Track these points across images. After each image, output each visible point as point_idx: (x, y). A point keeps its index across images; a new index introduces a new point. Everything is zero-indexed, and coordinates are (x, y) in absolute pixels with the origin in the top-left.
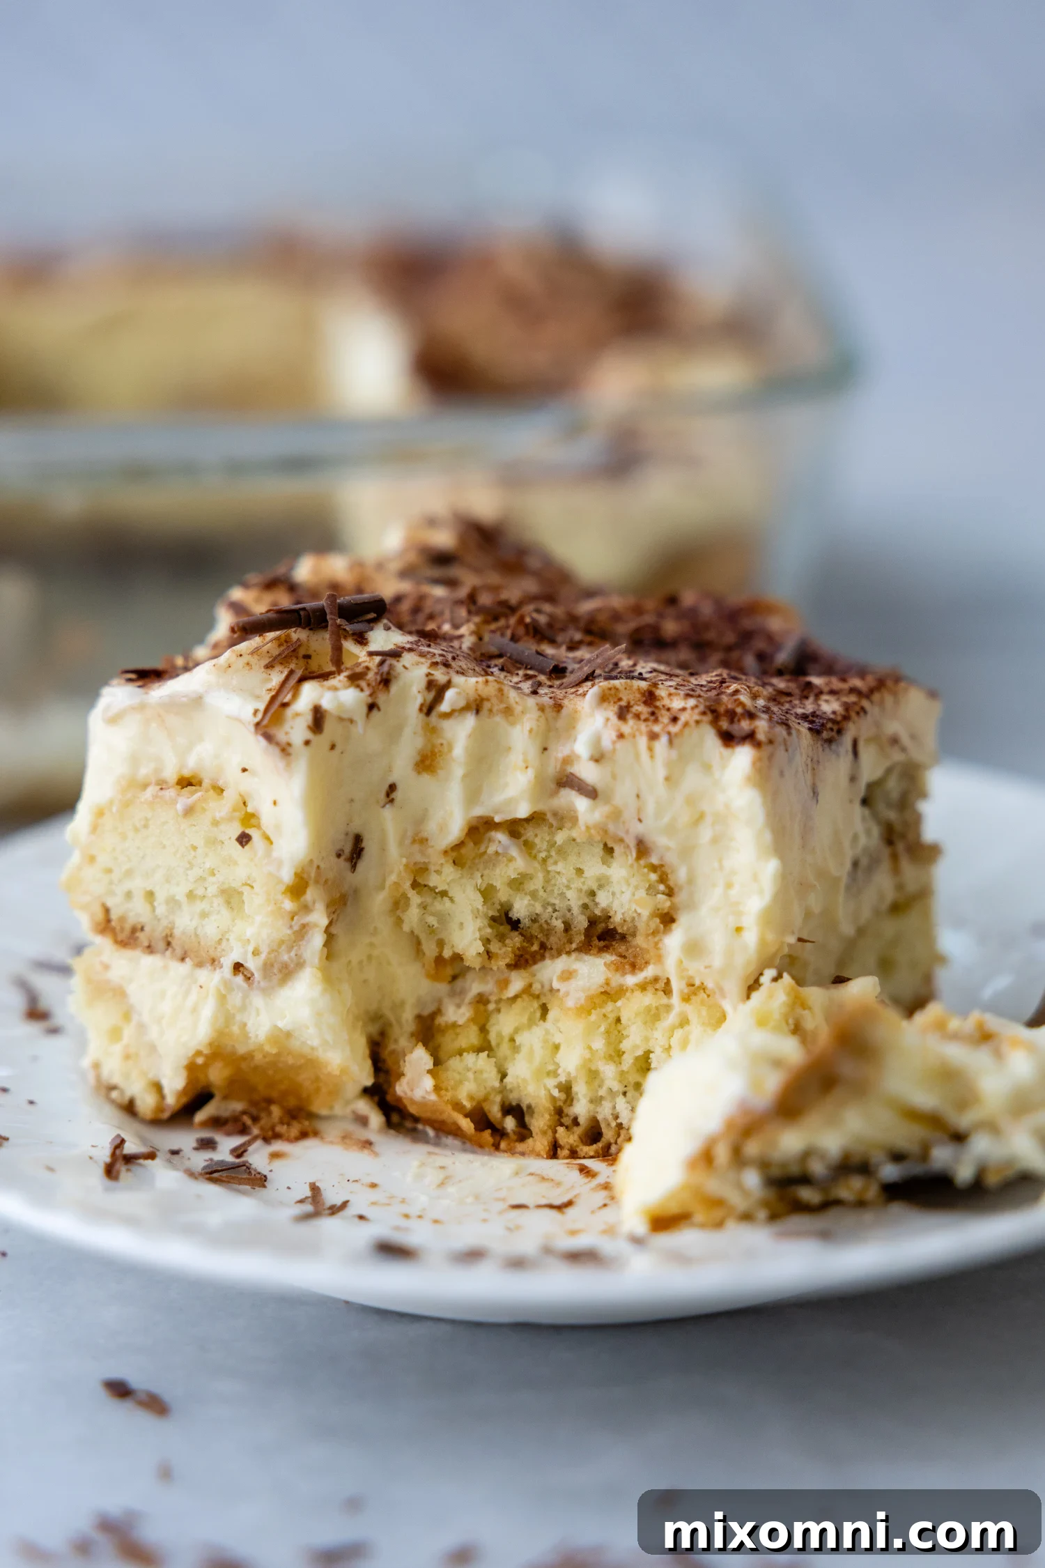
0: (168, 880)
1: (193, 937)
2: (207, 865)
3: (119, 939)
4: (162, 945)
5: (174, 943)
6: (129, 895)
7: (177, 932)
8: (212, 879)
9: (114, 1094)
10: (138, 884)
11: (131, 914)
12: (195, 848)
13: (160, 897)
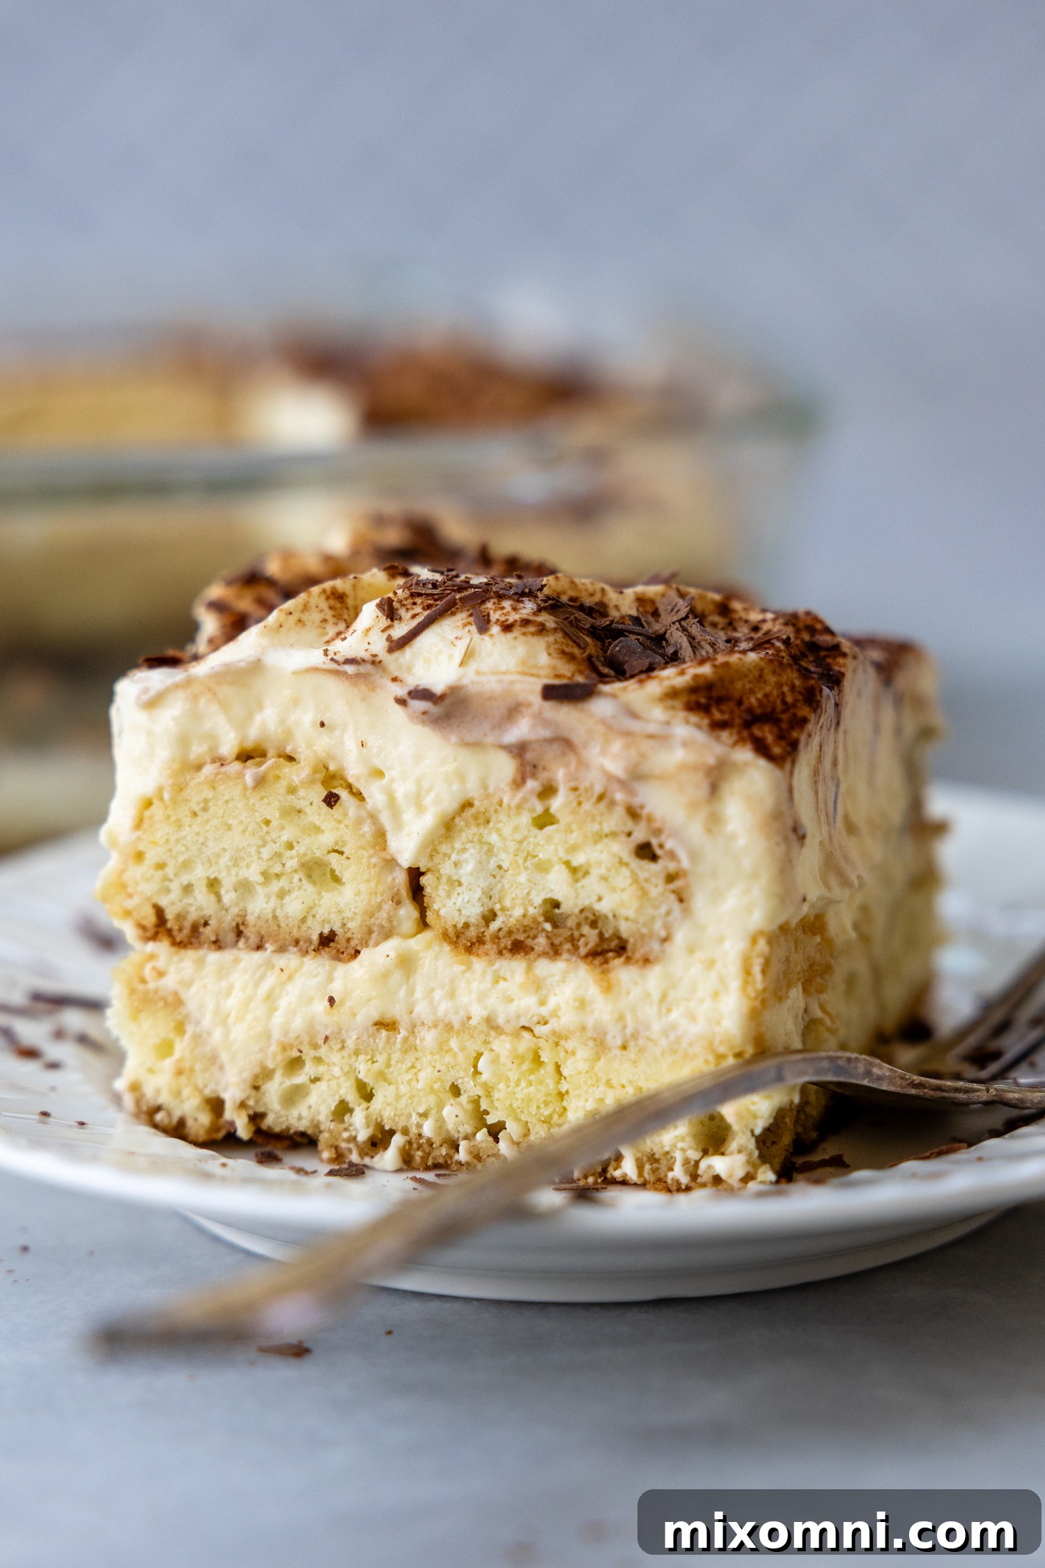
0: (236, 862)
1: (270, 921)
2: (285, 838)
3: (178, 940)
4: (231, 936)
5: (246, 932)
6: (188, 889)
7: (251, 919)
8: (289, 853)
9: (159, 1117)
10: (199, 875)
11: (192, 909)
12: (267, 822)
13: (227, 883)
